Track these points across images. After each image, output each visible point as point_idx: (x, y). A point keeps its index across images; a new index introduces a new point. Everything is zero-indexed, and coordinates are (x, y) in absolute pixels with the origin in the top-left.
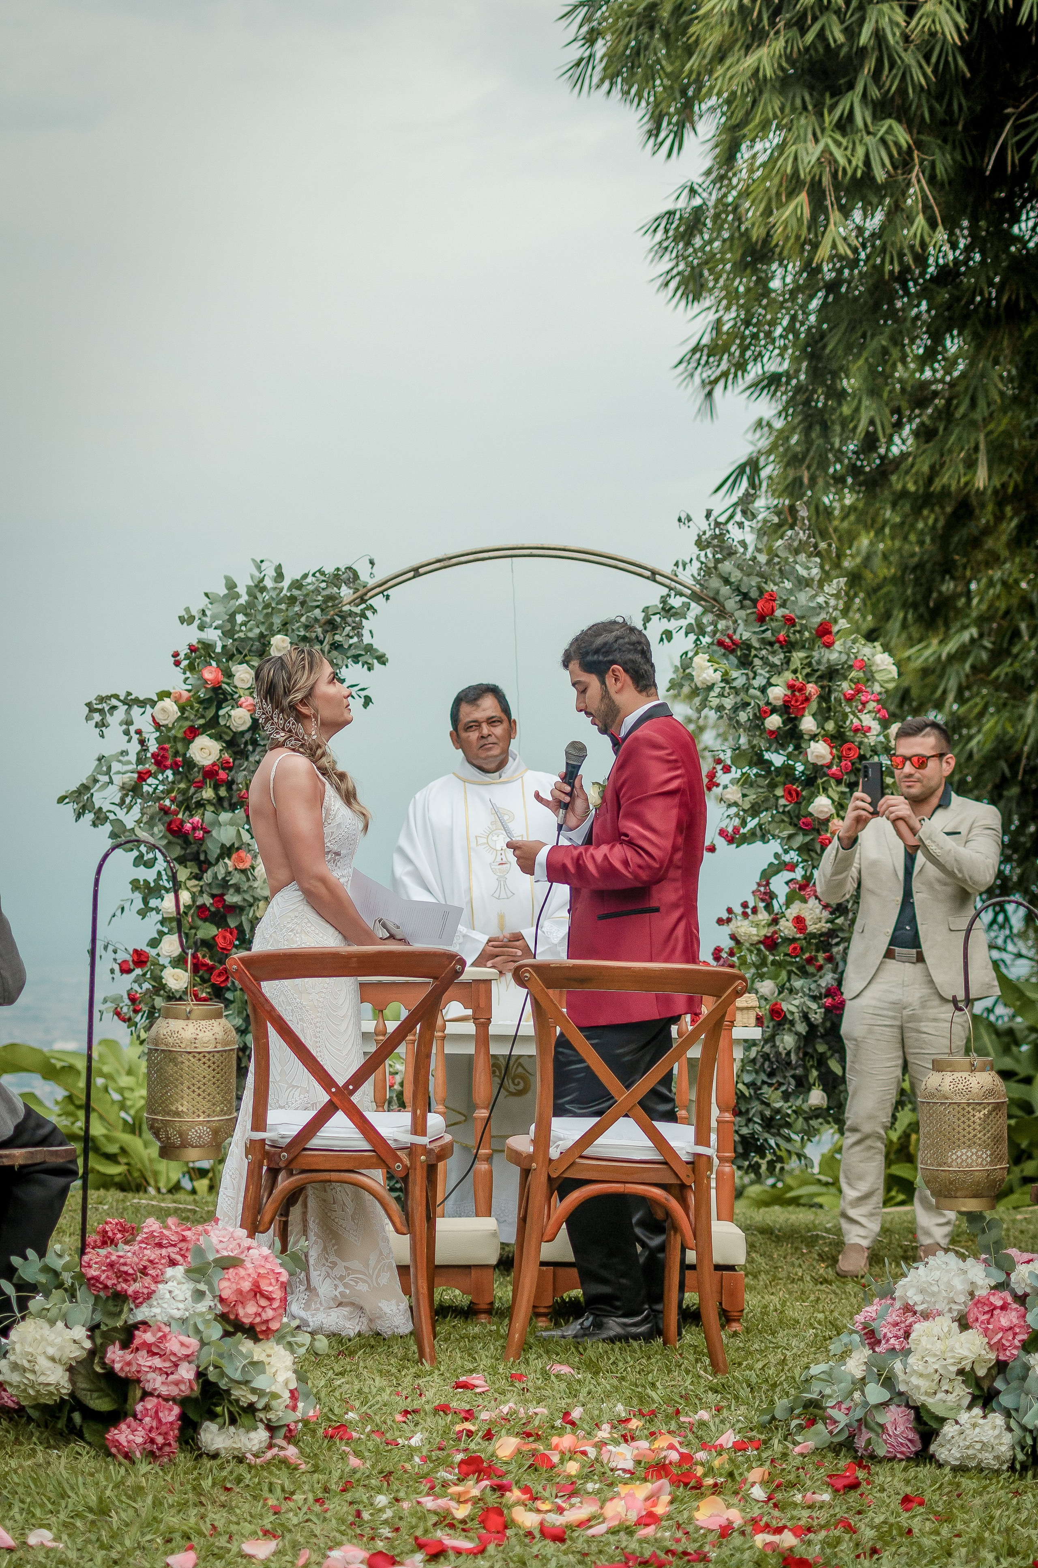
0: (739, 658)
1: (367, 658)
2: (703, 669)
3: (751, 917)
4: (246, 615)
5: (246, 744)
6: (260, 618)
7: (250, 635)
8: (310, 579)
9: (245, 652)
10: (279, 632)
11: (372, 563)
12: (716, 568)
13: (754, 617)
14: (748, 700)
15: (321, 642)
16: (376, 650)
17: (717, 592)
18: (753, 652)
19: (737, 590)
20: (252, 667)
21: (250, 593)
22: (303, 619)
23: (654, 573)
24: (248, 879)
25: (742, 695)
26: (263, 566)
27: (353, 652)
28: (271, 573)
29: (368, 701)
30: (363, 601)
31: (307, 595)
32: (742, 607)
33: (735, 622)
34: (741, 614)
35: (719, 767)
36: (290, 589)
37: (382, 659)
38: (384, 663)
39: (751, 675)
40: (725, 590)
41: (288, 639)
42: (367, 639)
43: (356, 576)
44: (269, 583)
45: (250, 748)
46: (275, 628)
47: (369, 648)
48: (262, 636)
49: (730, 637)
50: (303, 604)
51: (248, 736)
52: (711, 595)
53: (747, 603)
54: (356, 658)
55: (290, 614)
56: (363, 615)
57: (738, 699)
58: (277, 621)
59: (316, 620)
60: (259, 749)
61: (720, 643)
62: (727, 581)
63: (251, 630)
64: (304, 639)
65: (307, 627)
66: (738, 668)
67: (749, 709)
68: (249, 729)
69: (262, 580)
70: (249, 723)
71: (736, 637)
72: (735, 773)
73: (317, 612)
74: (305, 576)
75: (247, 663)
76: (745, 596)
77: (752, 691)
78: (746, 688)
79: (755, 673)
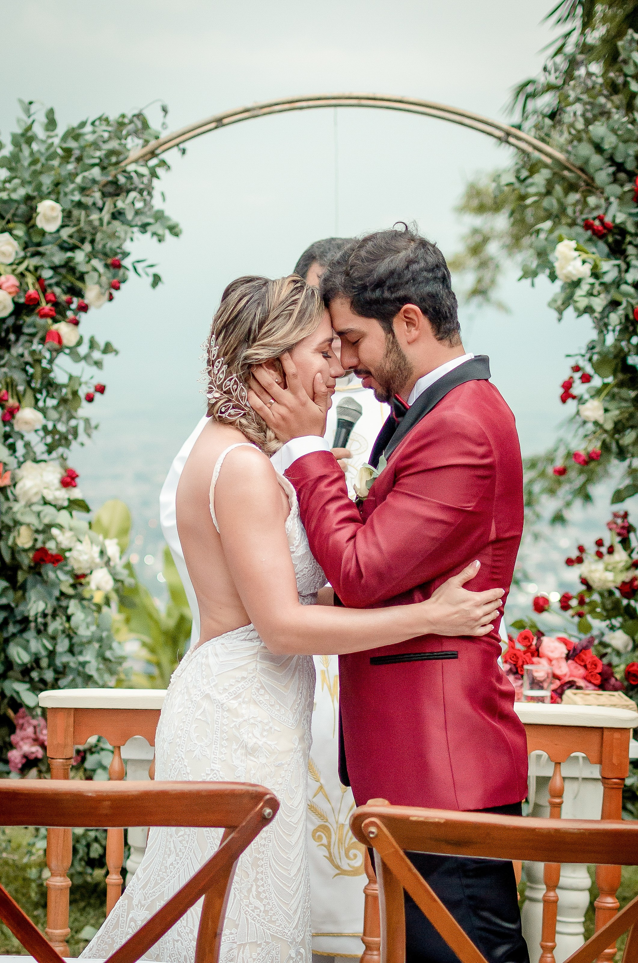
0: (609, 245)
1: (157, 228)
2: (567, 260)
3: (607, 557)
4: (11, 169)
5: (7, 332)
6: (27, 176)
7: (15, 196)
8: (88, 128)
9: (8, 216)
10: (47, 196)
11: (165, 110)
12: (586, 131)
13: (630, 195)
14: (618, 298)
15: (101, 210)
16: (168, 219)
17: (587, 161)
18: (628, 239)
19: (611, 160)
20: (16, 238)
21: (16, 143)
22: (79, 180)
23: (508, 134)
24: (7, 499)
25: (613, 291)
26: (33, 108)
27: (139, 220)
28: (41, 118)
29: (157, 280)
30: (153, 154)
31: (83, 149)
32: (615, 180)
33: (607, 199)
34: (616, 189)
35: (577, 375)
36: (64, 139)
37: (174, 230)
38: (177, 235)
39: (624, 266)
40: (596, 160)
41: (58, 207)
42: (157, 203)
43: (145, 126)
44: (39, 131)
45: (12, 337)
46: (45, 189)
47: (159, 216)
48: (28, 198)
49: (601, 219)
50: (79, 159)
51: (10, 322)
52: (578, 163)
53: (622, 176)
54: (144, 227)
55: (64, 173)
56: (154, 174)
57: (609, 298)
58: (47, 181)
59: (94, 181)
60: (23, 339)
61: (588, 226)
62: (598, 148)
63: (15, 190)
64: (79, 205)
65: (83, 190)
66: (608, 257)
67: (621, 311)
68: (11, 315)
69: (29, 128)
70: (11, 307)
71: (608, 219)
72: (597, 382)
73: (96, 172)
74: (83, 124)
75: (10, 231)
76: (620, 167)
77: (625, 288)
78: (618, 283)
79: (628, 265)
